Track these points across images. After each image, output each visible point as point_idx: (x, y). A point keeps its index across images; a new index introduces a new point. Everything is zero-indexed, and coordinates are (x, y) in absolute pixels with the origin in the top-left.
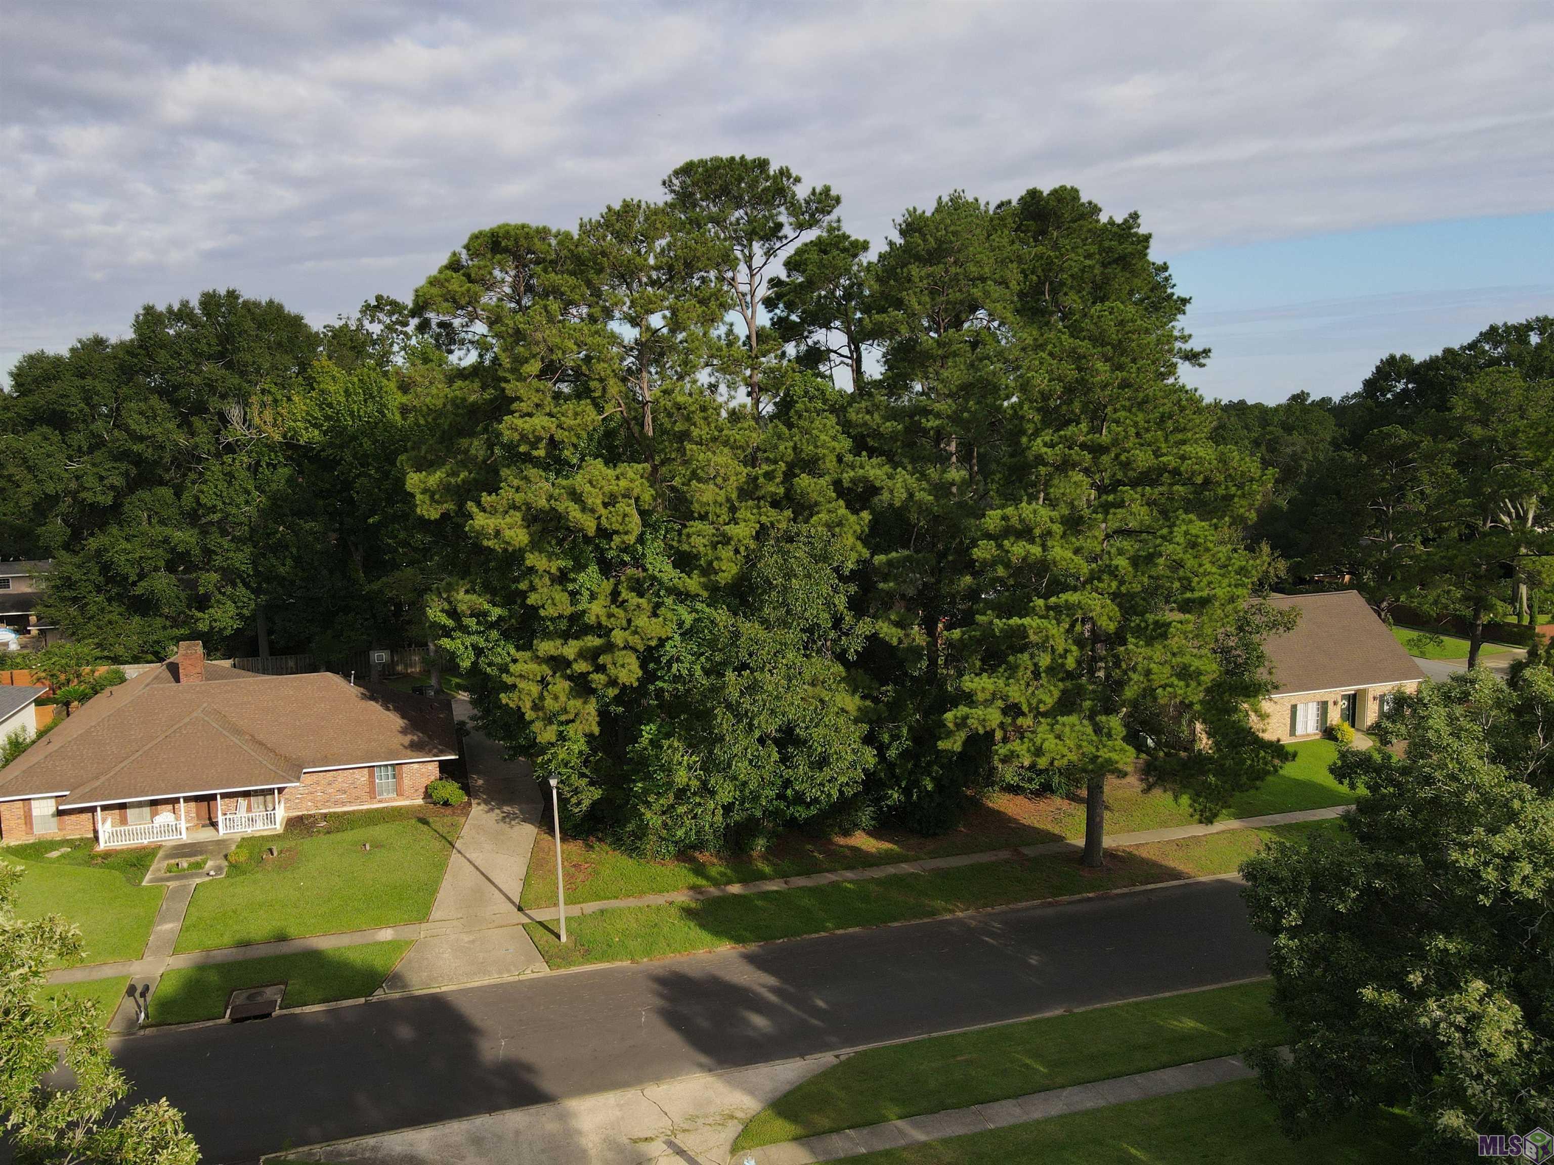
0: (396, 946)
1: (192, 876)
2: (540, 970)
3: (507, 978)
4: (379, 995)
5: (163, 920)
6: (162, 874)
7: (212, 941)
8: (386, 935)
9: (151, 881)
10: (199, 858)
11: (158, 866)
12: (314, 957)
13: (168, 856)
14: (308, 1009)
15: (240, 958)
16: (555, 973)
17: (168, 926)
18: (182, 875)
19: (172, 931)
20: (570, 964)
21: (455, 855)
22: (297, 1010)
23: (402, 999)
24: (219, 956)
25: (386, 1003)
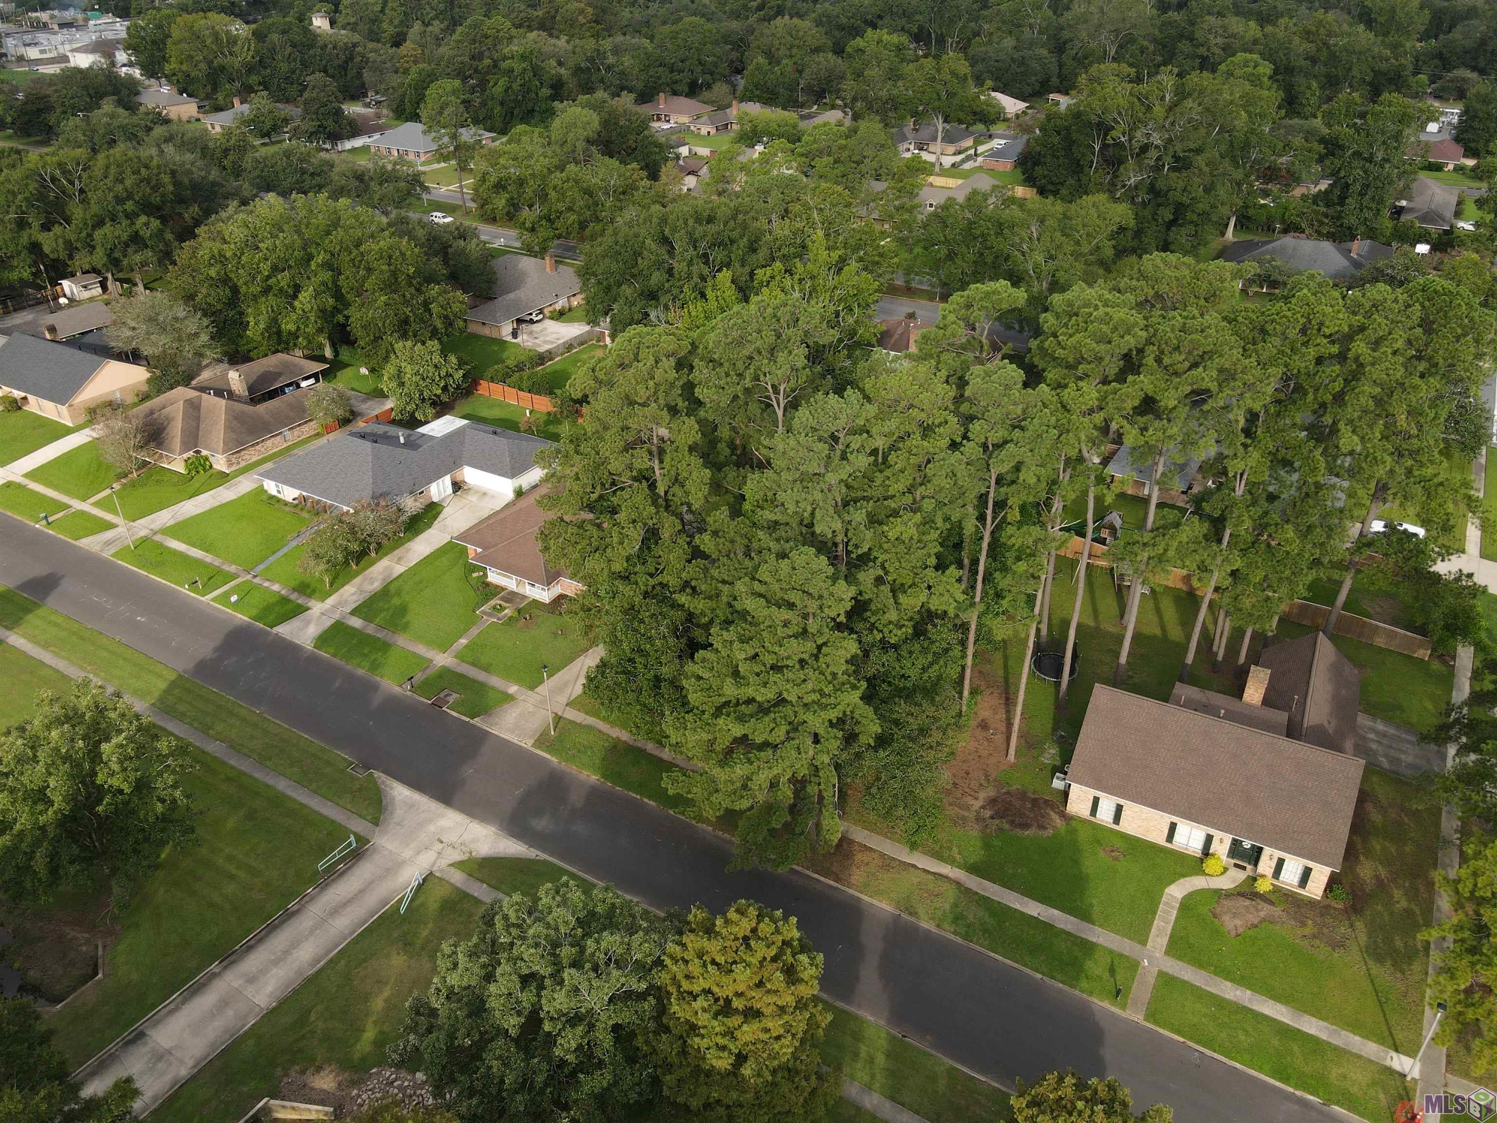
0: (509, 698)
1: (495, 616)
2: (528, 744)
3: (515, 740)
4: (475, 721)
5: (465, 637)
6: (489, 609)
7: (467, 657)
8: (513, 689)
9: (481, 612)
10: (507, 605)
11: (493, 601)
12: (481, 688)
13: (502, 598)
14: (453, 713)
15: (465, 672)
16: (530, 748)
17: (464, 640)
18: (492, 614)
19: (463, 644)
20: (539, 747)
21: (582, 657)
22: (449, 711)
23: (478, 728)
24: (461, 667)
25: (474, 726)
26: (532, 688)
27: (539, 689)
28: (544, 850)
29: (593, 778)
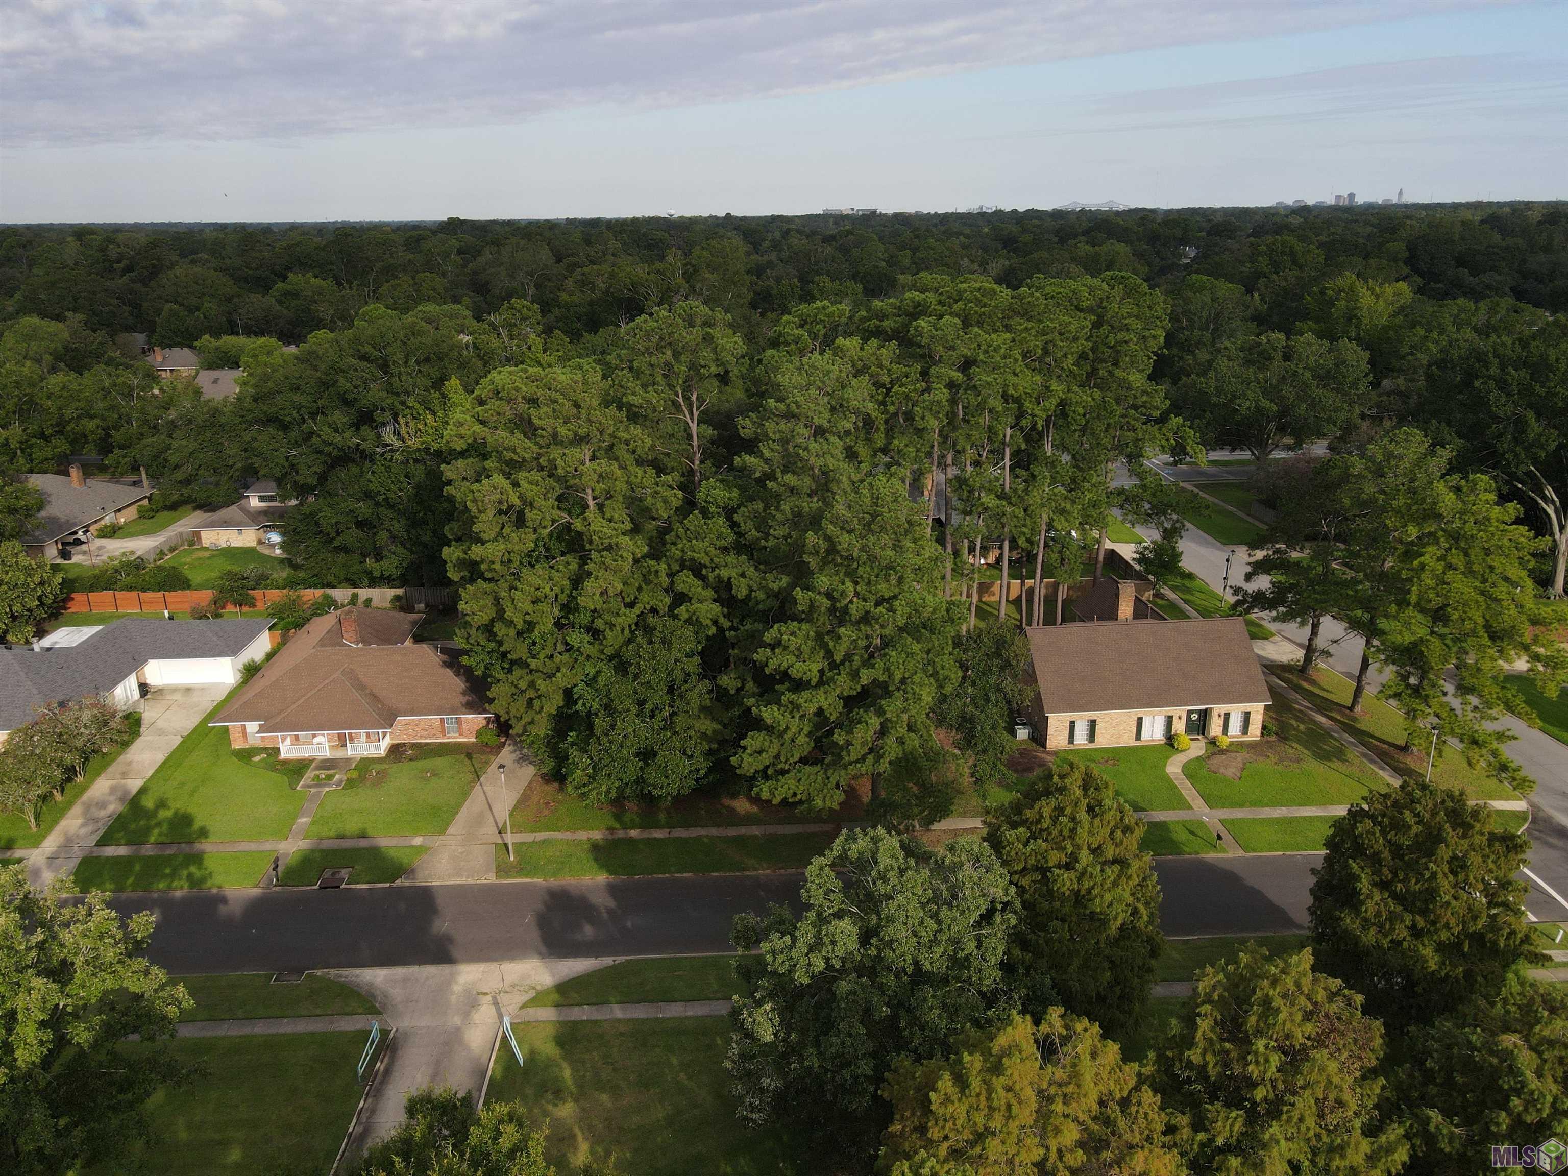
0: (421, 850)
1: (325, 785)
2: (490, 878)
3: (471, 881)
4: (398, 883)
5: (302, 816)
6: (309, 782)
7: (325, 832)
8: (418, 841)
9: (303, 786)
10: (332, 772)
11: (310, 774)
12: (375, 853)
13: (318, 768)
14: (359, 886)
15: (336, 847)
16: (498, 881)
17: (304, 820)
18: (318, 785)
19: (306, 823)
20: (508, 877)
21: (478, 787)
22: (353, 886)
23: (410, 887)
24: (326, 844)
25: (400, 888)
26: (443, 831)
27: (451, 830)
28: (616, 954)
29: (602, 878)
